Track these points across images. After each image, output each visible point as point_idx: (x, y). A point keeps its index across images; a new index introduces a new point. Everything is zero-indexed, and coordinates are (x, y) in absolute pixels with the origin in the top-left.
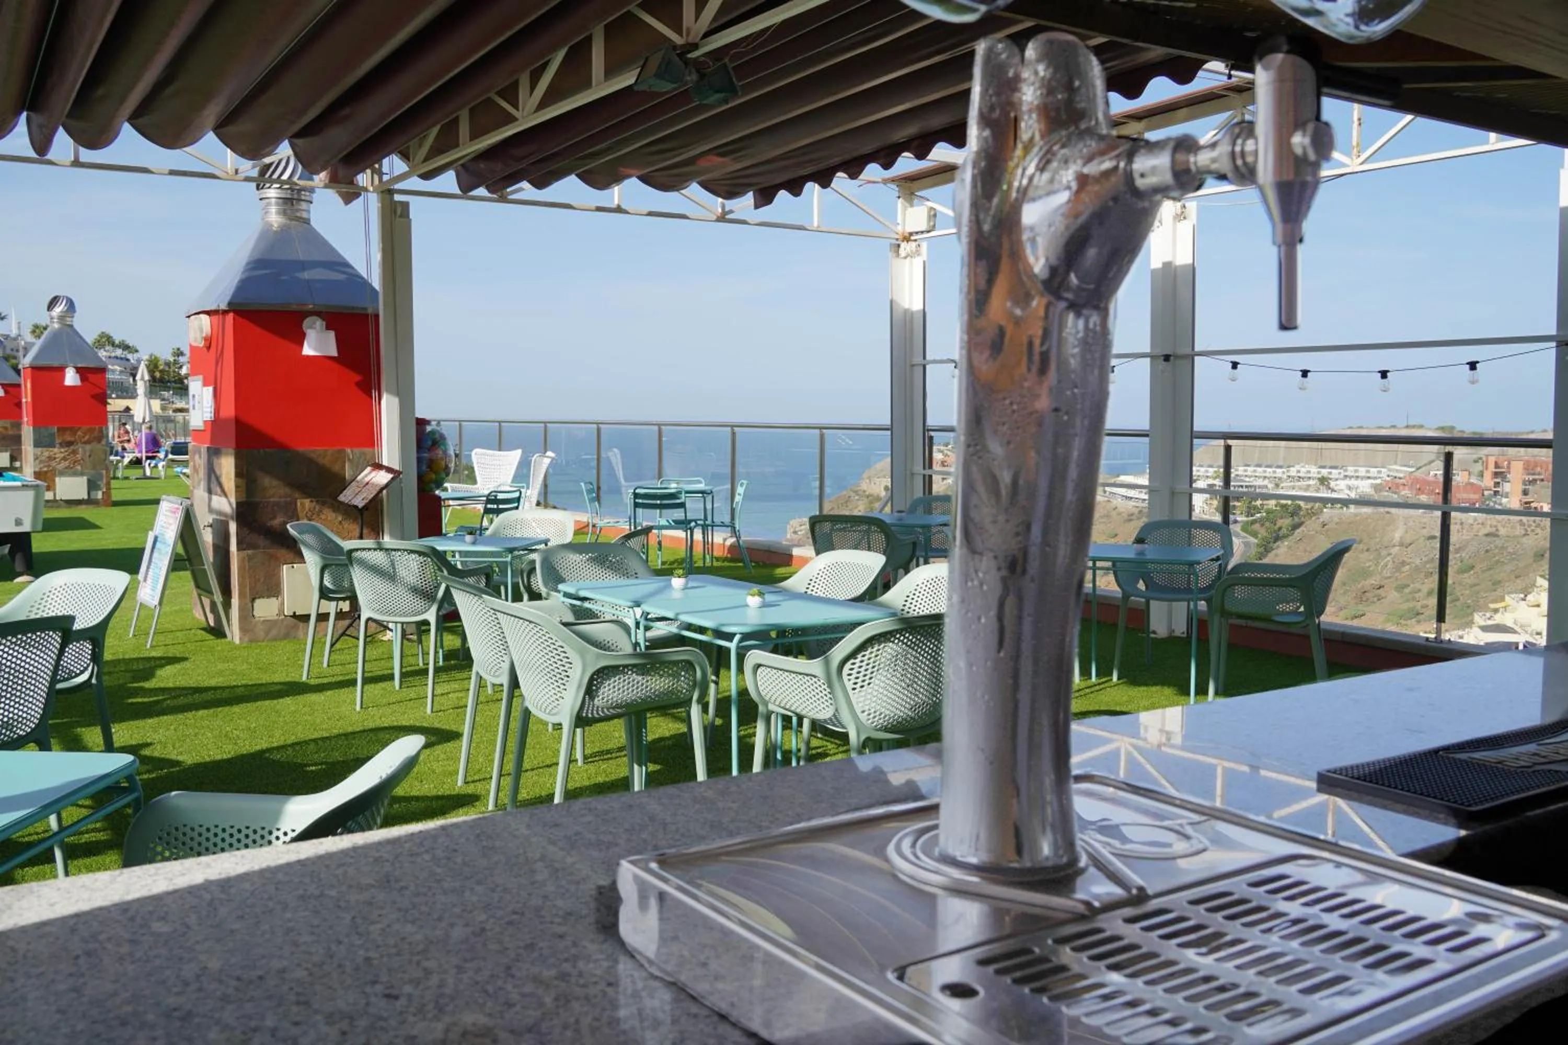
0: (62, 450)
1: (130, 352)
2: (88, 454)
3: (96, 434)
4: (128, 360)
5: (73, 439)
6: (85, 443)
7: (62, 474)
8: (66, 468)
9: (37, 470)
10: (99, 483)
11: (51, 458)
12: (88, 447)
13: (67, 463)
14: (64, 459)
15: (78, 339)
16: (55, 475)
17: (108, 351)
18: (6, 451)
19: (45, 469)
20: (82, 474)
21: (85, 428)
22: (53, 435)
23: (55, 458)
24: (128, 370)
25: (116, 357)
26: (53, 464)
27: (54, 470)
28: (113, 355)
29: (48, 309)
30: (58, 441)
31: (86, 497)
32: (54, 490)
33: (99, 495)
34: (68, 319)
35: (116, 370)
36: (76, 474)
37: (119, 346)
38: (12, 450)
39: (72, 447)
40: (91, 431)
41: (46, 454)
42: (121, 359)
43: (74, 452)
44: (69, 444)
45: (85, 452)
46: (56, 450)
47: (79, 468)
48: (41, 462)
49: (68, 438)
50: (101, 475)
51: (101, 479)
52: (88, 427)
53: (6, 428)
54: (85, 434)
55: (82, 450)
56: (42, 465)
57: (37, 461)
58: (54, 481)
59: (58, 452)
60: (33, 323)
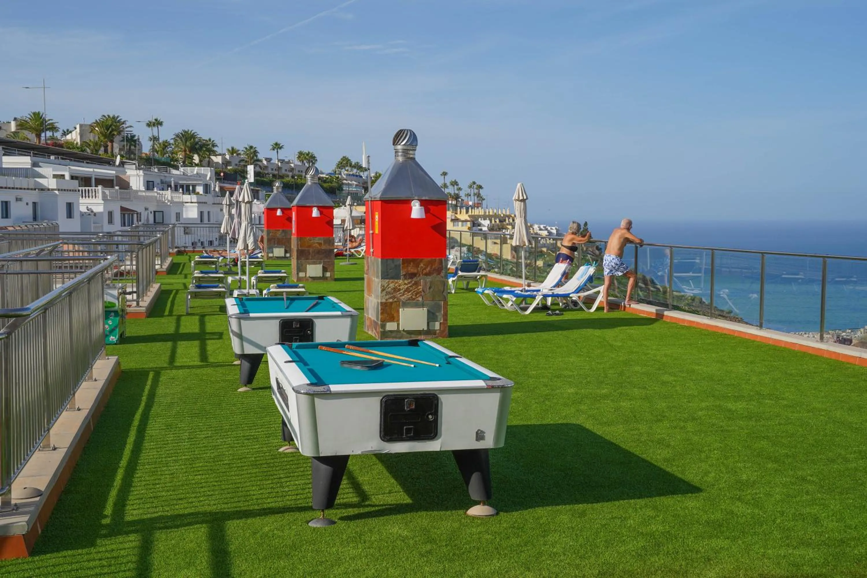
0: (406, 282)
1: (361, 171)
2: (428, 285)
3: (436, 266)
4: (361, 177)
5: (416, 271)
6: (427, 274)
7: (405, 305)
8: (409, 299)
9: (384, 301)
10: (437, 314)
11: (396, 290)
12: (429, 279)
13: (409, 295)
14: (407, 290)
15: (420, 172)
16: (399, 306)
17: (347, 170)
18: (320, 263)
19: (391, 300)
20: (423, 306)
21: (426, 260)
22: (397, 267)
23: (399, 290)
24: (361, 185)
25: (353, 175)
26: (398, 295)
27: (399, 301)
28: (351, 173)
29: (394, 144)
30: (402, 273)
31: (426, 329)
32: (398, 320)
33: (437, 326)
34: (411, 152)
35: (353, 184)
36: (417, 305)
37: (354, 167)
38: (324, 263)
39: (415, 279)
40: (431, 263)
41: (392, 285)
42: (357, 176)
43: (417, 284)
44: (412, 275)
45: (426, 283)
46: (401, 282)
47: (420, 299)
48: (388, 293)
49: (412, 269)
50: (439, 306)
51: (439, 311)
52: (429, 259)
53: (320, 244)
54: (426, 266)
55: (423, 281)
56: (387, 297)
57: (384, 292)
58: (398, 311)
59: (402, 283)
60: (299, 150)
